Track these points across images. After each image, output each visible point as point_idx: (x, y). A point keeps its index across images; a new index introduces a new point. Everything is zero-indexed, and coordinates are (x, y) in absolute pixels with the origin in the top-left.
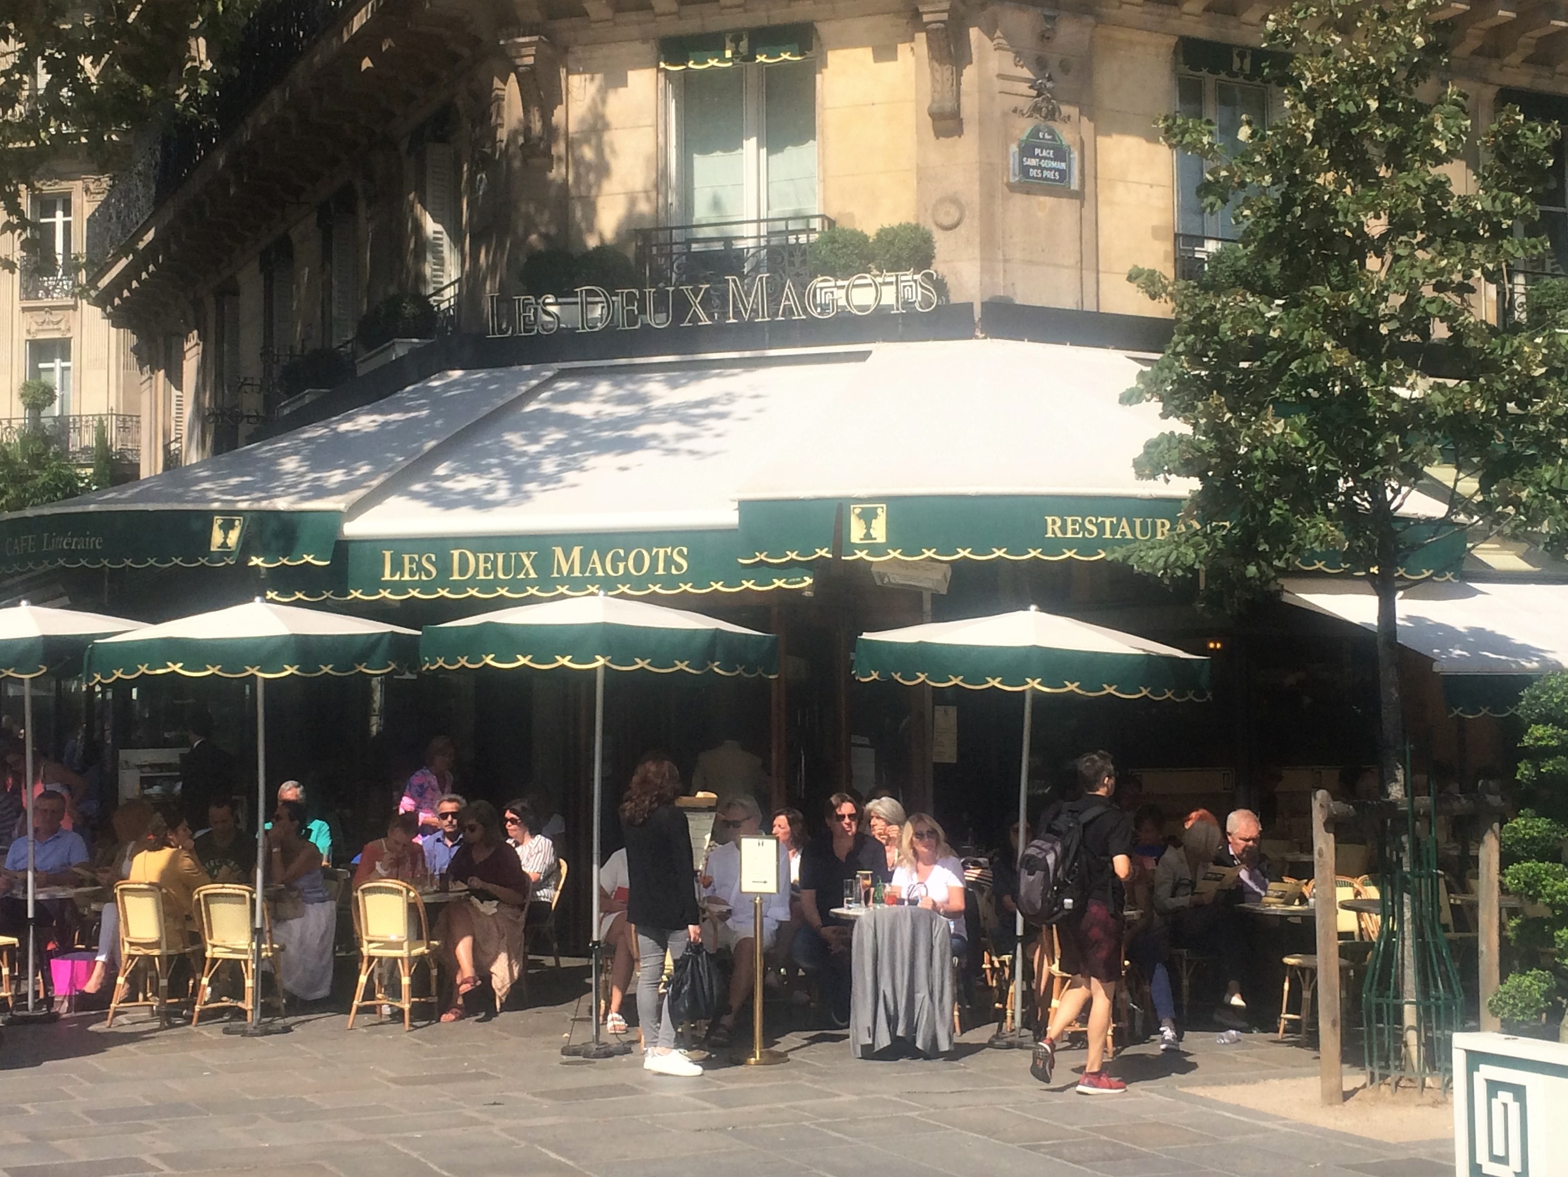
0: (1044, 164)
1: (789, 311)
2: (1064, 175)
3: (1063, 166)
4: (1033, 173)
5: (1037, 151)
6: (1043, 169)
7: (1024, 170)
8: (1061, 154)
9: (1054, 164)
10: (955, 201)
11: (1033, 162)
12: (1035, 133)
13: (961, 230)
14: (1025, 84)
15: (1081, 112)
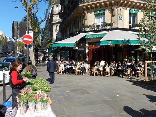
1: (103, 29)
11: (120, 18)
13: (115, 23)
14: (119, 13)
15: (123, 15)
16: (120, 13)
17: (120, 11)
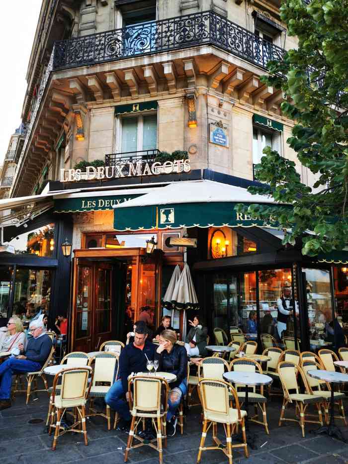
0: (220, 138)
1: (147, 172)
2: (225, 142)
3: (224, 140)
4: (217, 141)
5: (218, 135)
6: (219, 140)
7: (215, 140)
8: (224, 137)
9: (222, 139)
10: (195, 146)
11: (217, 138)
12: (218, 130)
13: (197, 154)
14: (215, 117)
15: (229, 128)
16: (218, 120)
17: (216, 111)
